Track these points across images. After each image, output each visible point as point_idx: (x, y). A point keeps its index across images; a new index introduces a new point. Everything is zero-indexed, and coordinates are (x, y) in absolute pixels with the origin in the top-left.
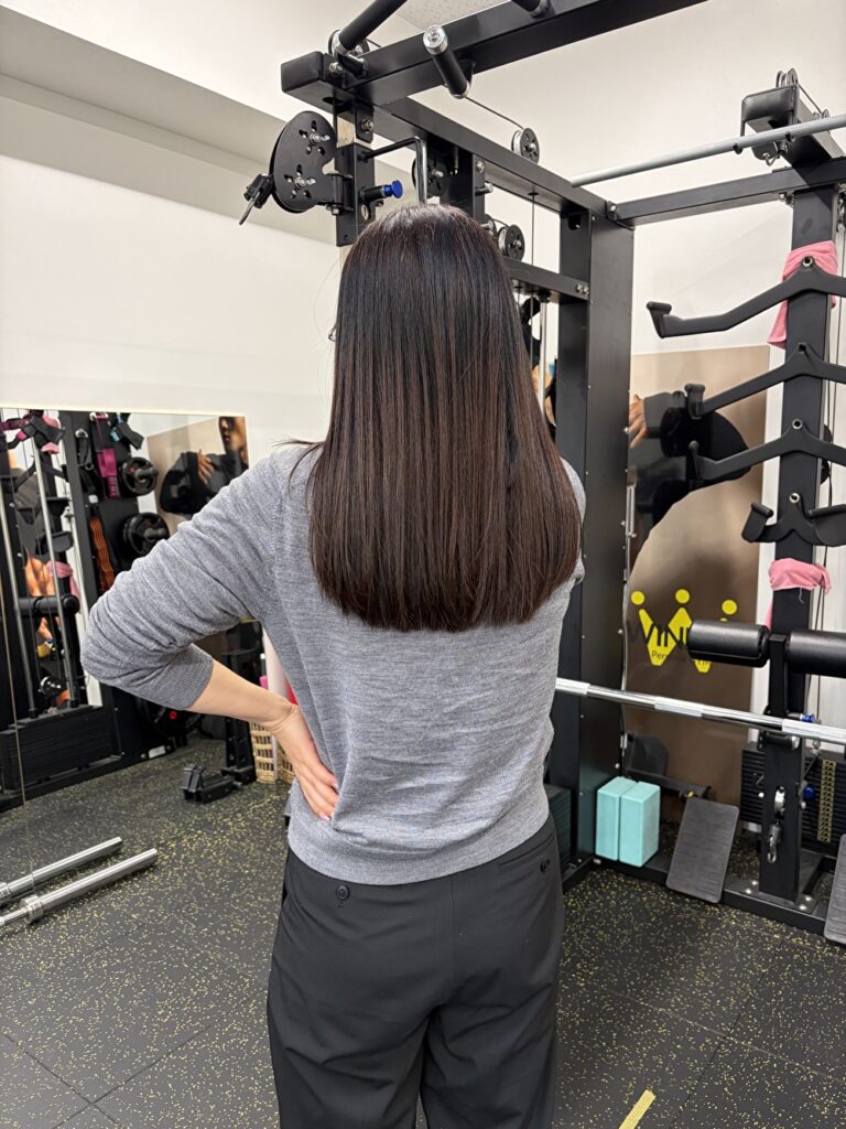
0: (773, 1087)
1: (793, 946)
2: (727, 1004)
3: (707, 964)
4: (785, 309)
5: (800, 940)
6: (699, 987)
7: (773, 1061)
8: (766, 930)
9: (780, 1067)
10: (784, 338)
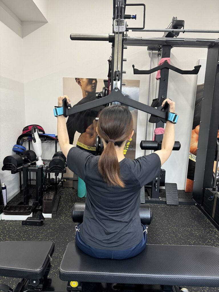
0: (187, 233)
1: (163, 207)
2: (165, 222)
3: (154, 215)
4: (160, 71)
5: (163, 206)
6: (158, 220)
7: (183, 229)
8: (156, 206)
9: (184, 230)
10: (160, 77)
